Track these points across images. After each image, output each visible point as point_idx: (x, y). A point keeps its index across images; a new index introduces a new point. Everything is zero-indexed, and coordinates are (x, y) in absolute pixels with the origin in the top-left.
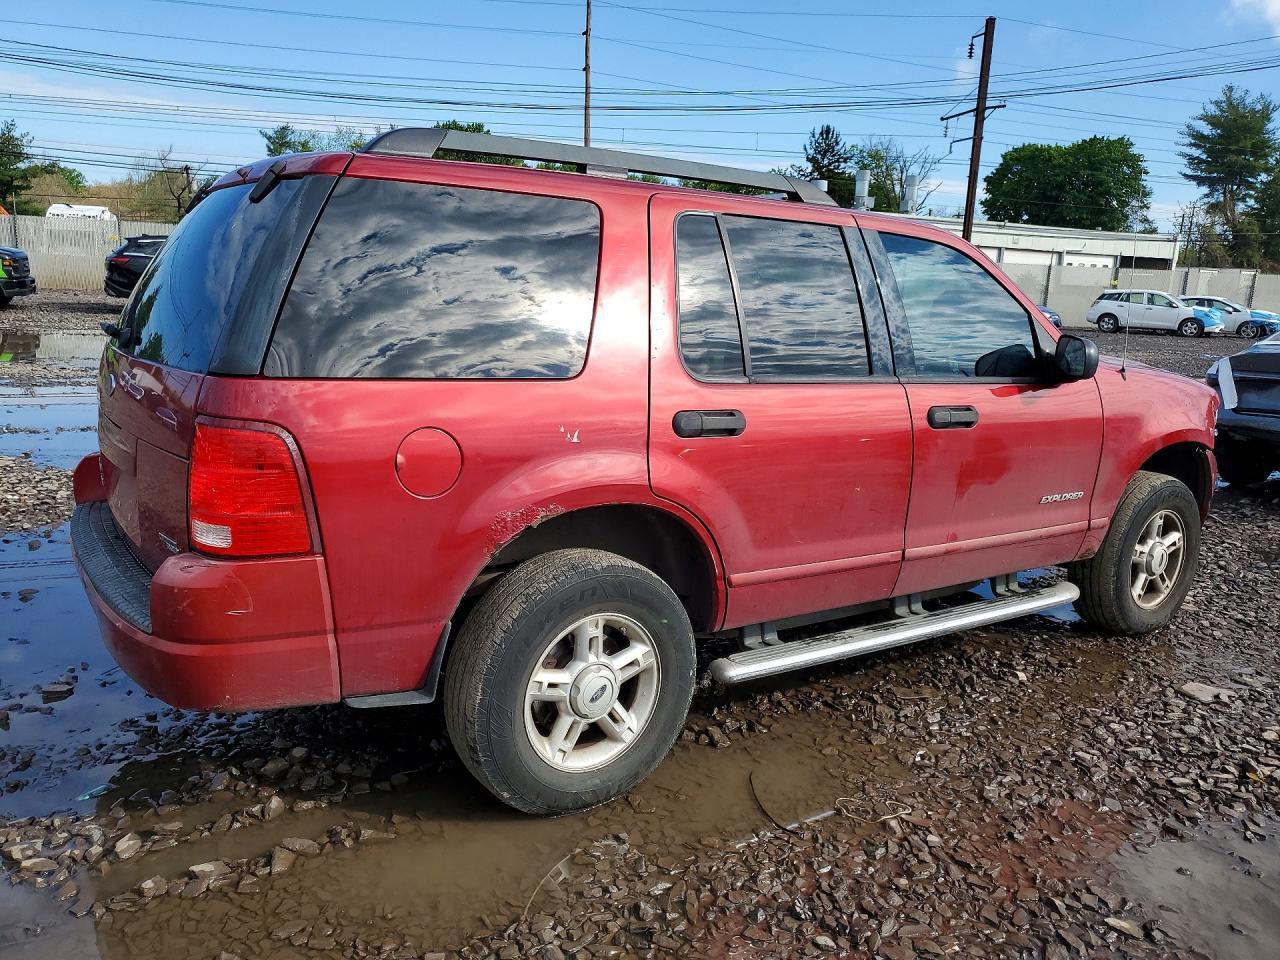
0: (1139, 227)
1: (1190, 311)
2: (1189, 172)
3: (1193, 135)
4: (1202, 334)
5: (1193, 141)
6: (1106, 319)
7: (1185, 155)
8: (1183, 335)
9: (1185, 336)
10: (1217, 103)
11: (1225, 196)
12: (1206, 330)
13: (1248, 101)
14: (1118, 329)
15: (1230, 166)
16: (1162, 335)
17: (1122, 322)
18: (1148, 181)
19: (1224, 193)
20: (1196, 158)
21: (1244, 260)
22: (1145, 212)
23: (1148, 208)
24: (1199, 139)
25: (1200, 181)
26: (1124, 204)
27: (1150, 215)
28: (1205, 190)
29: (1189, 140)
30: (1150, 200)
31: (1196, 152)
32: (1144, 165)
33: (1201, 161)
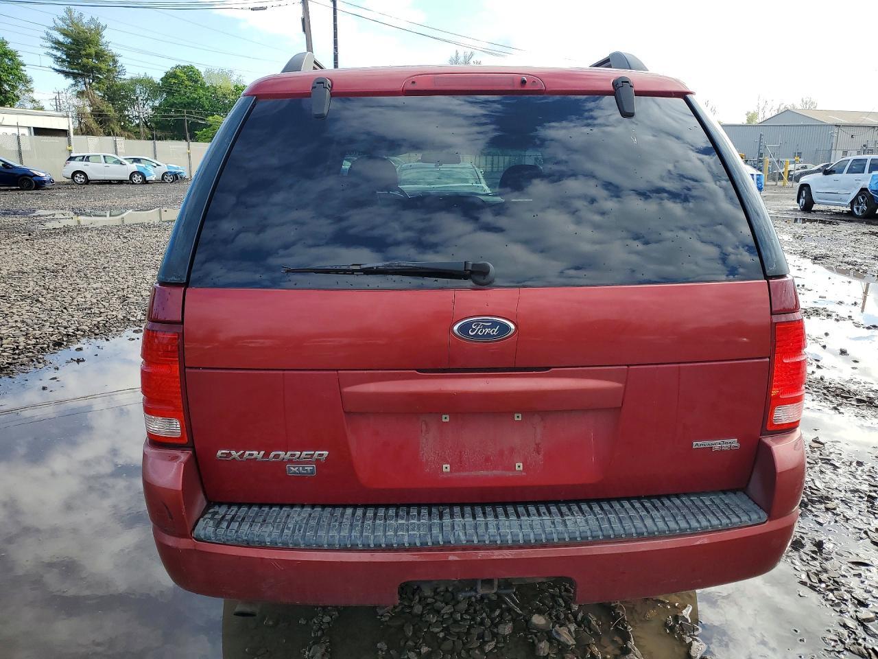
0: (29, 105)
1: (134, 167)
2: (57, 67)
3: (52, 41)
4: (145, 182)
5: (53, 45)
6: (78, 175)
7: (52, 55)
8: (133, 183)
9: (136, 184)
10: (63, 19)
11: (86, 87)
12: (147, 179)
13: (85, 21)
14: (88, 182)
15: (84, 67)
16: (116, 184)
17: (90, 177)
18: (28, 72)
19: (85, 84)
20: (59, 58)
21: (111, 130)
22: (31, 95)
23: (32, 91)
24: (58, 45)
25: (67, 74)
26: (13, 87)
27: (35, 96)
28: (71, 81)
29: (49, 44)
30: (32, 86)
31: (59, 54)
32: (20, 59)
33: (63, 61)
